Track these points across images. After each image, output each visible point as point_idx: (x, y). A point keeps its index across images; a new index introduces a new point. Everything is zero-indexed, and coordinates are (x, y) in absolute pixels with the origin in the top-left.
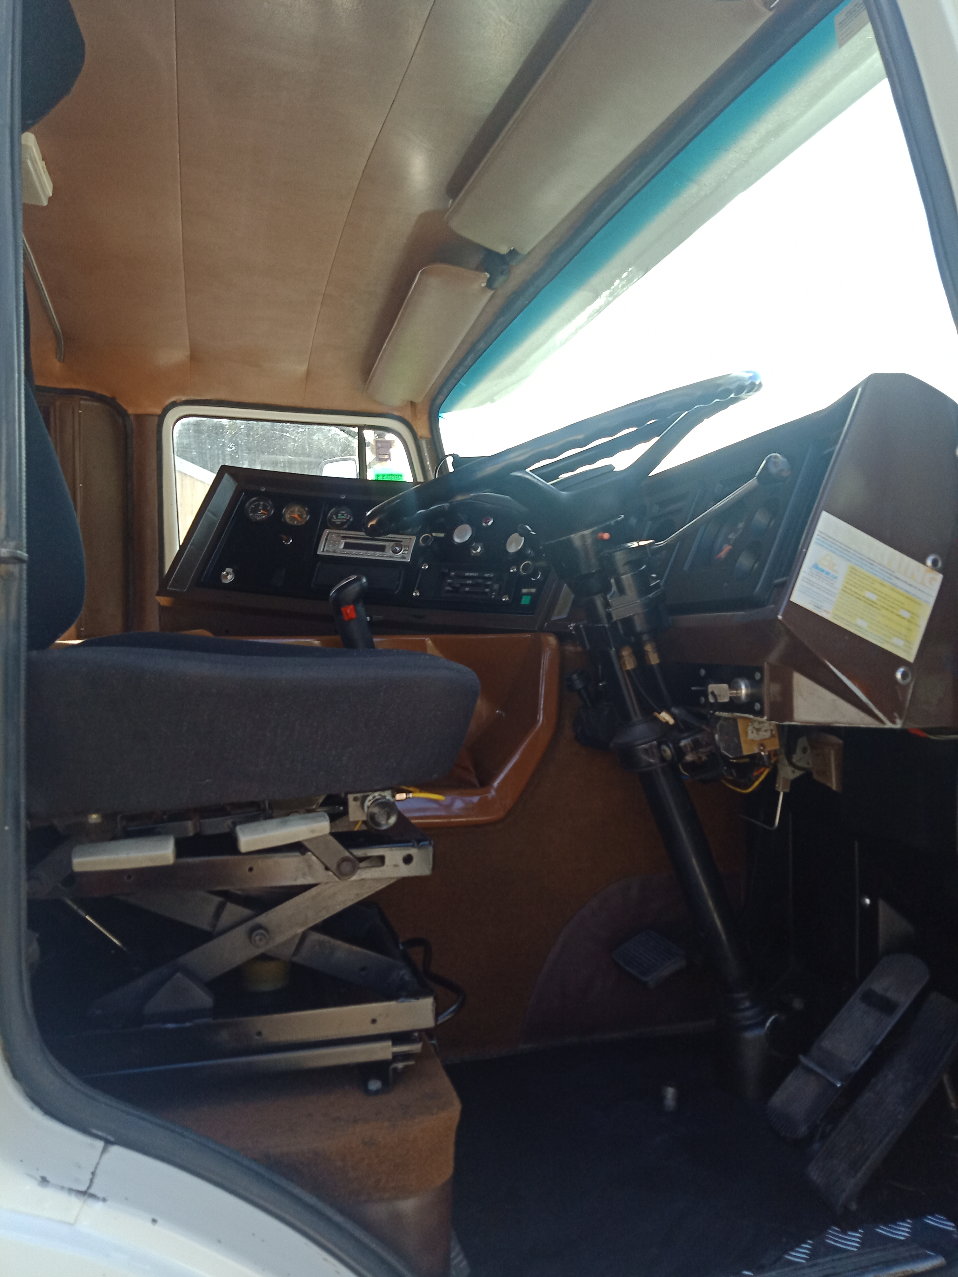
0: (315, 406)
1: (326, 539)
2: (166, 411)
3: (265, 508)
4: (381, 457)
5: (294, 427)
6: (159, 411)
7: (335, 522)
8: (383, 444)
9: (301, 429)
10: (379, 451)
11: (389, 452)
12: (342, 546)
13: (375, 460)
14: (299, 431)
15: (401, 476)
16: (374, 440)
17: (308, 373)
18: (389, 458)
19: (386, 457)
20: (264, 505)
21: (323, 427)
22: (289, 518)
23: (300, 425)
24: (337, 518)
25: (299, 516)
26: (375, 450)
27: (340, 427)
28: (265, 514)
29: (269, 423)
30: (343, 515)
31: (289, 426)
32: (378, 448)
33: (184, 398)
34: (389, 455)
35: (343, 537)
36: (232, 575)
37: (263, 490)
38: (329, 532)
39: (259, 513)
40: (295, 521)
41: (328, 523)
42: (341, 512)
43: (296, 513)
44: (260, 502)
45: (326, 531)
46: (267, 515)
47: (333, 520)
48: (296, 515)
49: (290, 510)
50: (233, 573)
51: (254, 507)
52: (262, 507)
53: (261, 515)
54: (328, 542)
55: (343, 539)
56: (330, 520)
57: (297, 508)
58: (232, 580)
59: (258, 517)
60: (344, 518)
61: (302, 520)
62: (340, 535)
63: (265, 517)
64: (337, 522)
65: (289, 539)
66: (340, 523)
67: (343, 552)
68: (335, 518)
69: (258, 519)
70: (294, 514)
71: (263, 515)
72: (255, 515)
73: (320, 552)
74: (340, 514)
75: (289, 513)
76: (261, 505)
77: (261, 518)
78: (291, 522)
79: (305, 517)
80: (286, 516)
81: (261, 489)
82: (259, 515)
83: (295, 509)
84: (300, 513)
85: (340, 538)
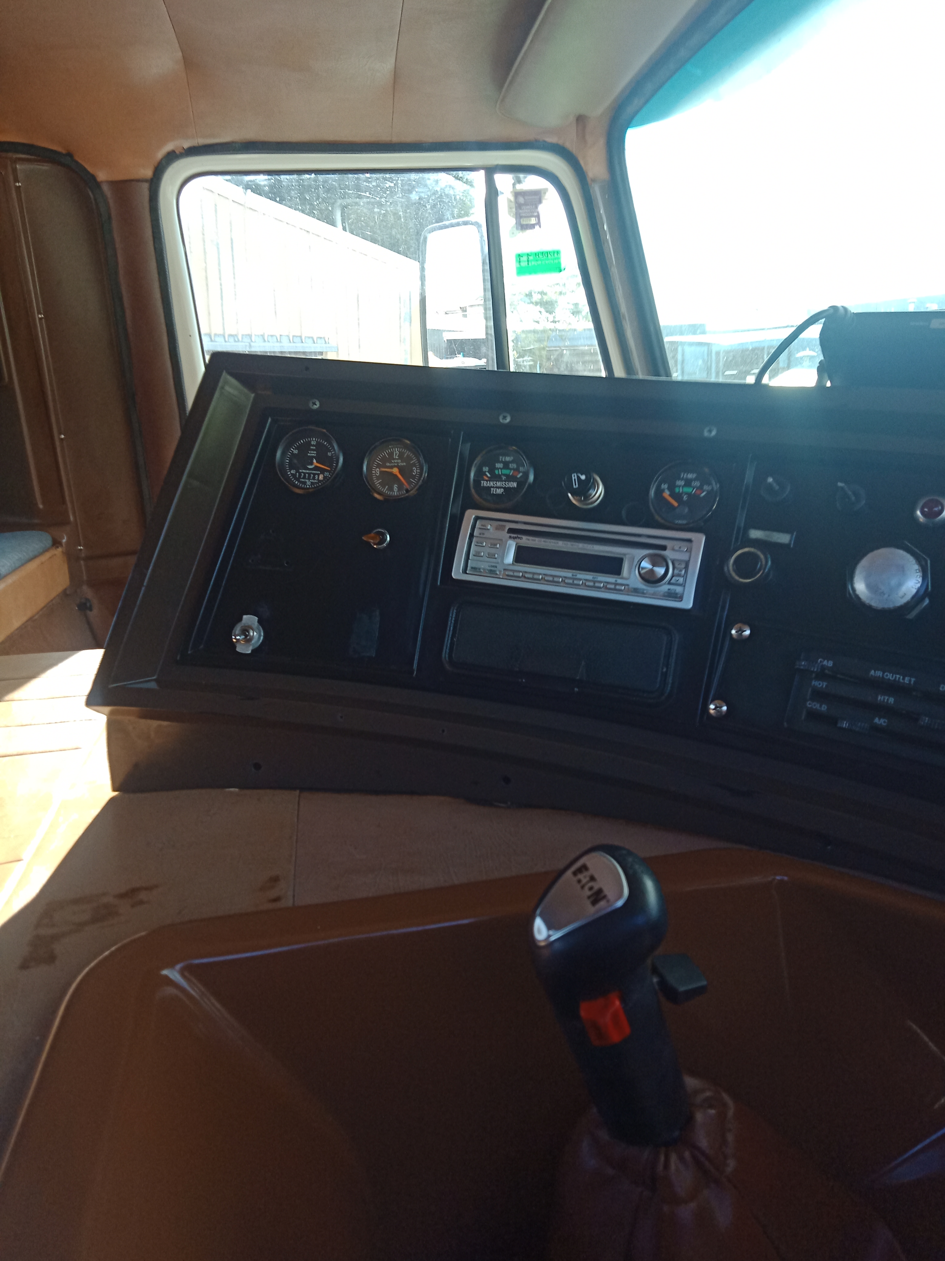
0: (410, 137)
1: (472, 536)
2: (159, 171)
3: (322, 455)
4: (524, 222)
5: (377, 179)
6: (148, 173)
7: (489, 488)
8: (526, 198)
9: (389, 182)
10: (521, 211)
11: (538, 212)
12: (510, 558)
13: (515, 229)
14: (387, 186)
15: (558, 253)
16: (511, 192)
17: (396, 75)
18: (539, 223)
19: (533, 221)
20: (318, 445)
21: (426, 175)
22: (379, 480)
23: (388, 176)
24: (495, 477)
25: (403, 471)
26: (514, 210)
27: (454, 173)
28: (323, 471)
29: (336, 177)
30: (506, 465)
31: (369, 178)
32: (519, 206)
33: (186, 145)
34: (538, 217)
35: (511, 531)
36: (257, 631)
37: (315, 407)
38: (477, 518)
39: (310, 467)
40: (395, 487)
41: (473, 491)
42: (502, 458)
43: (396, 464)
44: (310, 439)
45: (470, 515)
46: (327, 474)
47: (484, 484)
48: (395, 471)
49: (380, 456)
50: (260, 627)
51: (296, 452)
52: (315, 452)
53: (314, 474)
54: (476, 545)
55: (510, 537)
56: (477, 482)
57: (396, 452)
58: (258, 645)
59: (307, 479)
60: (509, 478)
61: (410, 483)
62: (504, 526)
63: (323, 478)
64: (496, 490)
65: (383, 535)
66: (501, 493)
67: (514, 573)
68: (489, 475)
69: (308, 483)
70: (392, 467)
71: (319, 472)
72: (300, 475)
73: (457, 573)
74: (499, 464)
75: (379, 466)
76: (313, 445)
77: (316, 481)
78: (385, 490)
79: (416, 474)
80: (373, 472)
81: (311, 404)
82: (309, 474)
83: (391, 454)
84: (405, 464)
85: (505, 534)
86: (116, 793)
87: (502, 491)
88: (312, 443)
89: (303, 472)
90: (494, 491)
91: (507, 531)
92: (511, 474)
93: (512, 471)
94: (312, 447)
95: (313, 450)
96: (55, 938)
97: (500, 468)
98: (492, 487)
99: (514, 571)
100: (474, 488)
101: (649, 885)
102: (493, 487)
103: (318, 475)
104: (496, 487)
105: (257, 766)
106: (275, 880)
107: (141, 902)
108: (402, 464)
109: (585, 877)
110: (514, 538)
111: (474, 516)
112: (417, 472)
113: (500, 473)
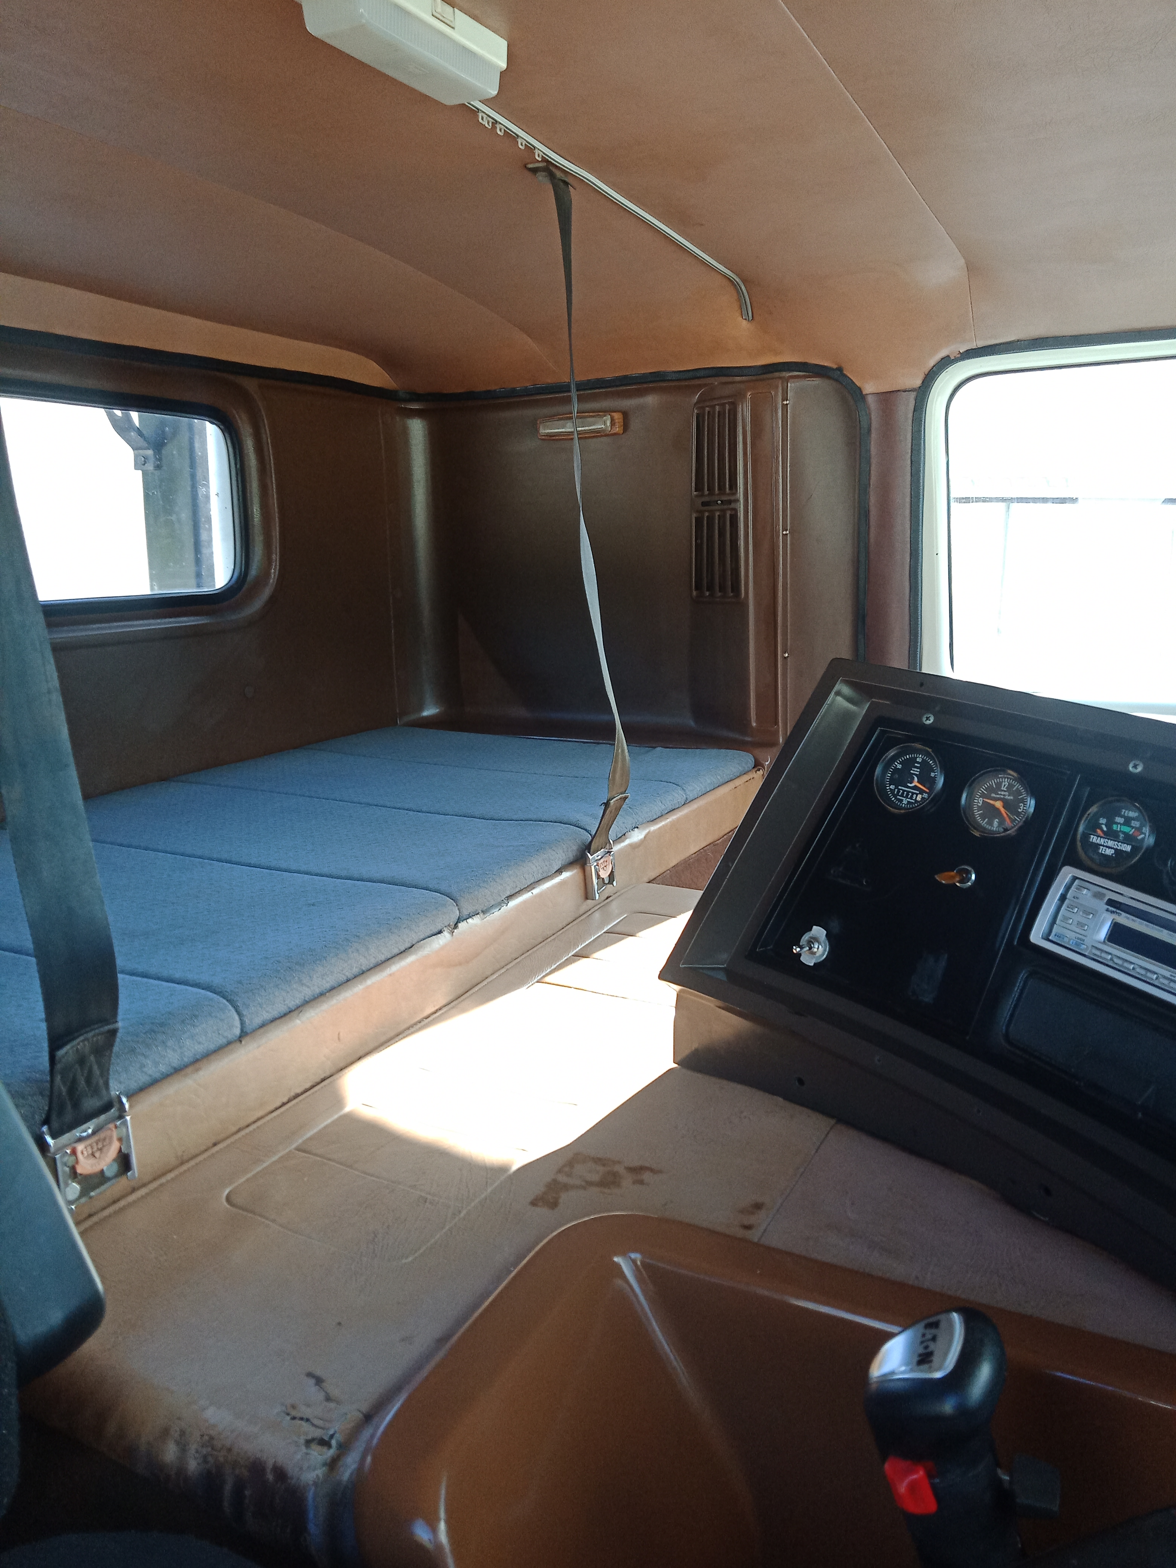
1: (1063, 898)
2: (930, 378)
3: (926, 778)
6: (918, 382)
7: (1096, 847)
12: (1102, 934)
20: (924, 762)
22: (979, 808)
24: (1111, 834)
25: (1006, 804)
28: (922, 792)
30: (1128, 822)
33: (964, 348)
35: (1111, 903)
36: (823, 945)
37: (928, 722)
38: (1075, 878)
39: (909, 785)
40: (996, 822)
41: (1079, 844)
42: (1125, 812)
43: (1002, 797)
44: (917, 755)
45: (1067, 873)
46: (925, 795)
47: (1094, 839)
48: (998, 804)
49: (987, 785)
50: (827, 942)
51: (899, 766)
52: (918, 770)
53: (913, 793)
54: (1066, 909)
55: (1107, 910)
56: (1085, 836)
57: (1006, 783)
58: (819, 961)
59: (904, 797)
60: (1128, 839)
61: (1013, 821)
62: (1104, 895)
63: (921, 799)
64: (1105, 850)
65: (968, 873)
66: (1111, 854)
67: (1101, 954)
68: (1105, 829)
69: (905, 802)
70: (996, 799)
71: (918, 792)
72: (898, 792)
73: (1036, 937)
74: (1120, 818)
75: (983, 796)
76: (918, 763)
77: (912, 801)
78: (984, 823)
79: (1023, 811)
80: (975, 801)
81: (924, 719)
82: (908, 792)
83: (999, 785)
84: (1012, 798)
85: (1102, 906)
86: (676, 1065)
87: (1111, 853)
88: (918, 760)
89: (901, 789)
90: (1104, 850)
91: (1105, 901)
92: (1131, 833)
93: (1133, 830)
94: (916, 765)
95: (917, 767)
96: (566, 1187)
97: (1119, 823)
98: (1101, 845)
99: (1102, 951)
100: (1081, 841)
101: (984, 1373)
102: (1103, 846)
103: (917, 795)
104: (1107, 847)
105: (801, 1082)
106: (758, 1206)
107: (641, 1182)
108: (1009, 798)
109: (930, 1334)
110: (1112, 912)
111: (1070, 875)
112: (1023, 809)
113: (1119, 829)
